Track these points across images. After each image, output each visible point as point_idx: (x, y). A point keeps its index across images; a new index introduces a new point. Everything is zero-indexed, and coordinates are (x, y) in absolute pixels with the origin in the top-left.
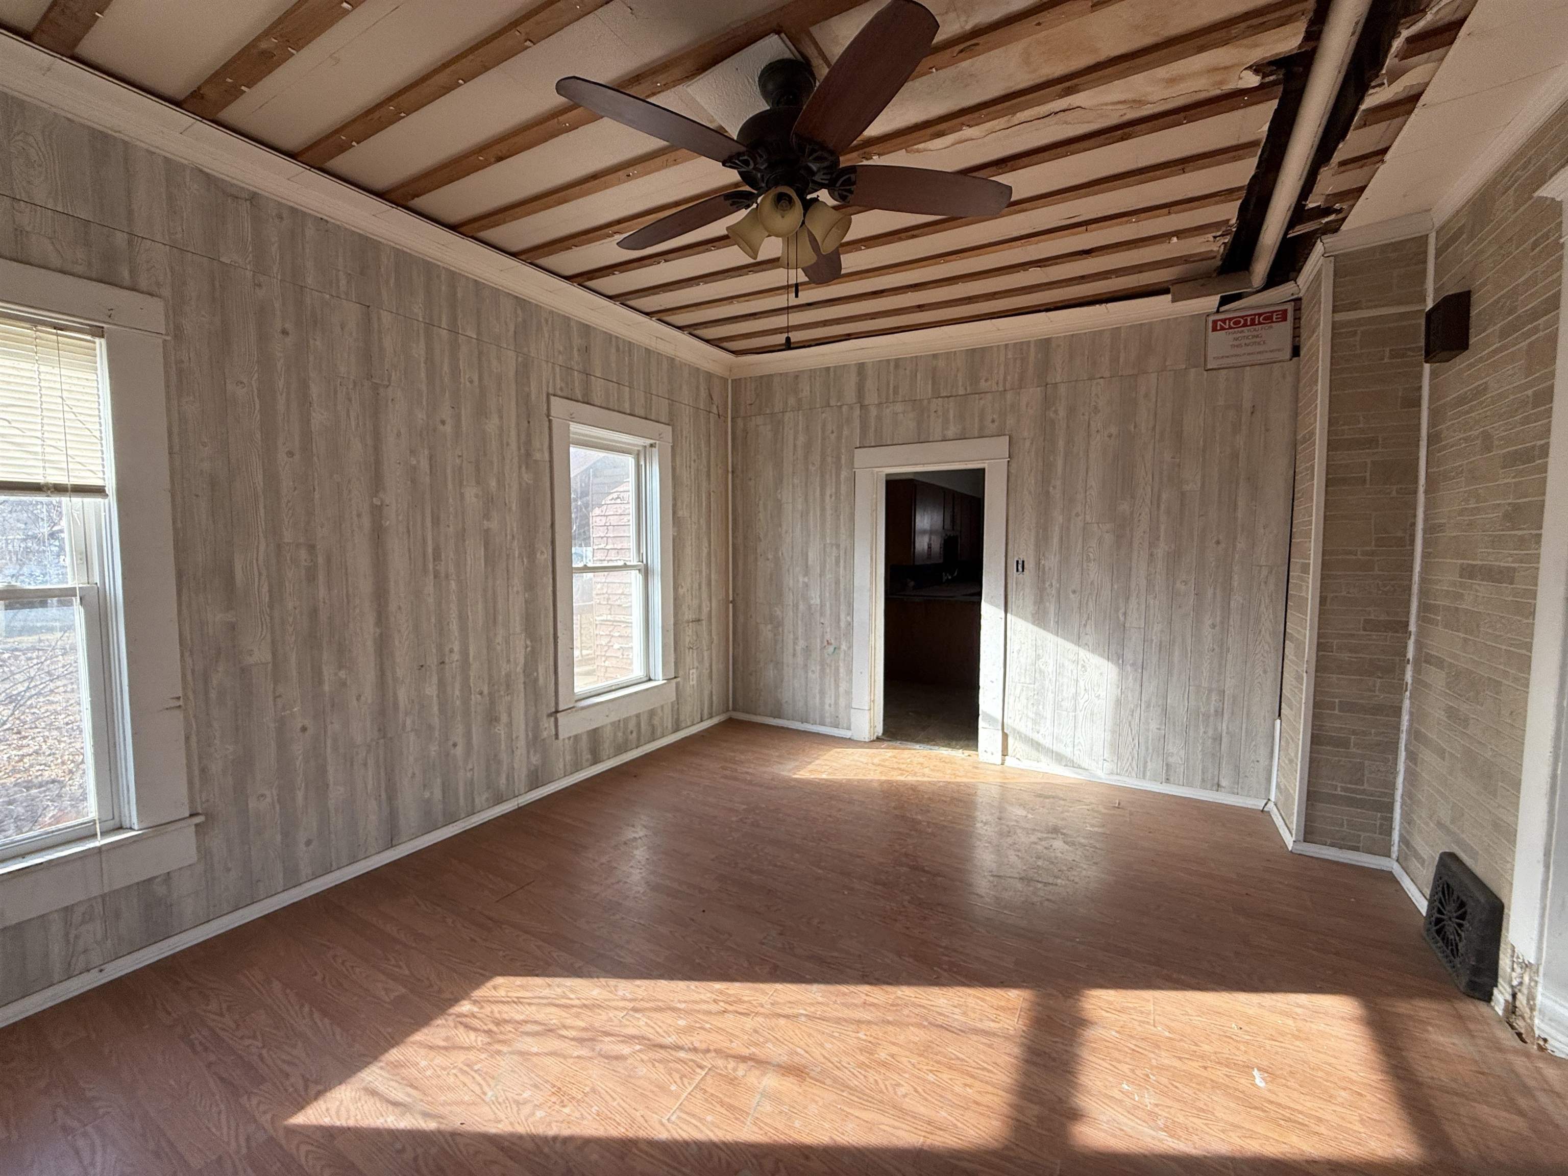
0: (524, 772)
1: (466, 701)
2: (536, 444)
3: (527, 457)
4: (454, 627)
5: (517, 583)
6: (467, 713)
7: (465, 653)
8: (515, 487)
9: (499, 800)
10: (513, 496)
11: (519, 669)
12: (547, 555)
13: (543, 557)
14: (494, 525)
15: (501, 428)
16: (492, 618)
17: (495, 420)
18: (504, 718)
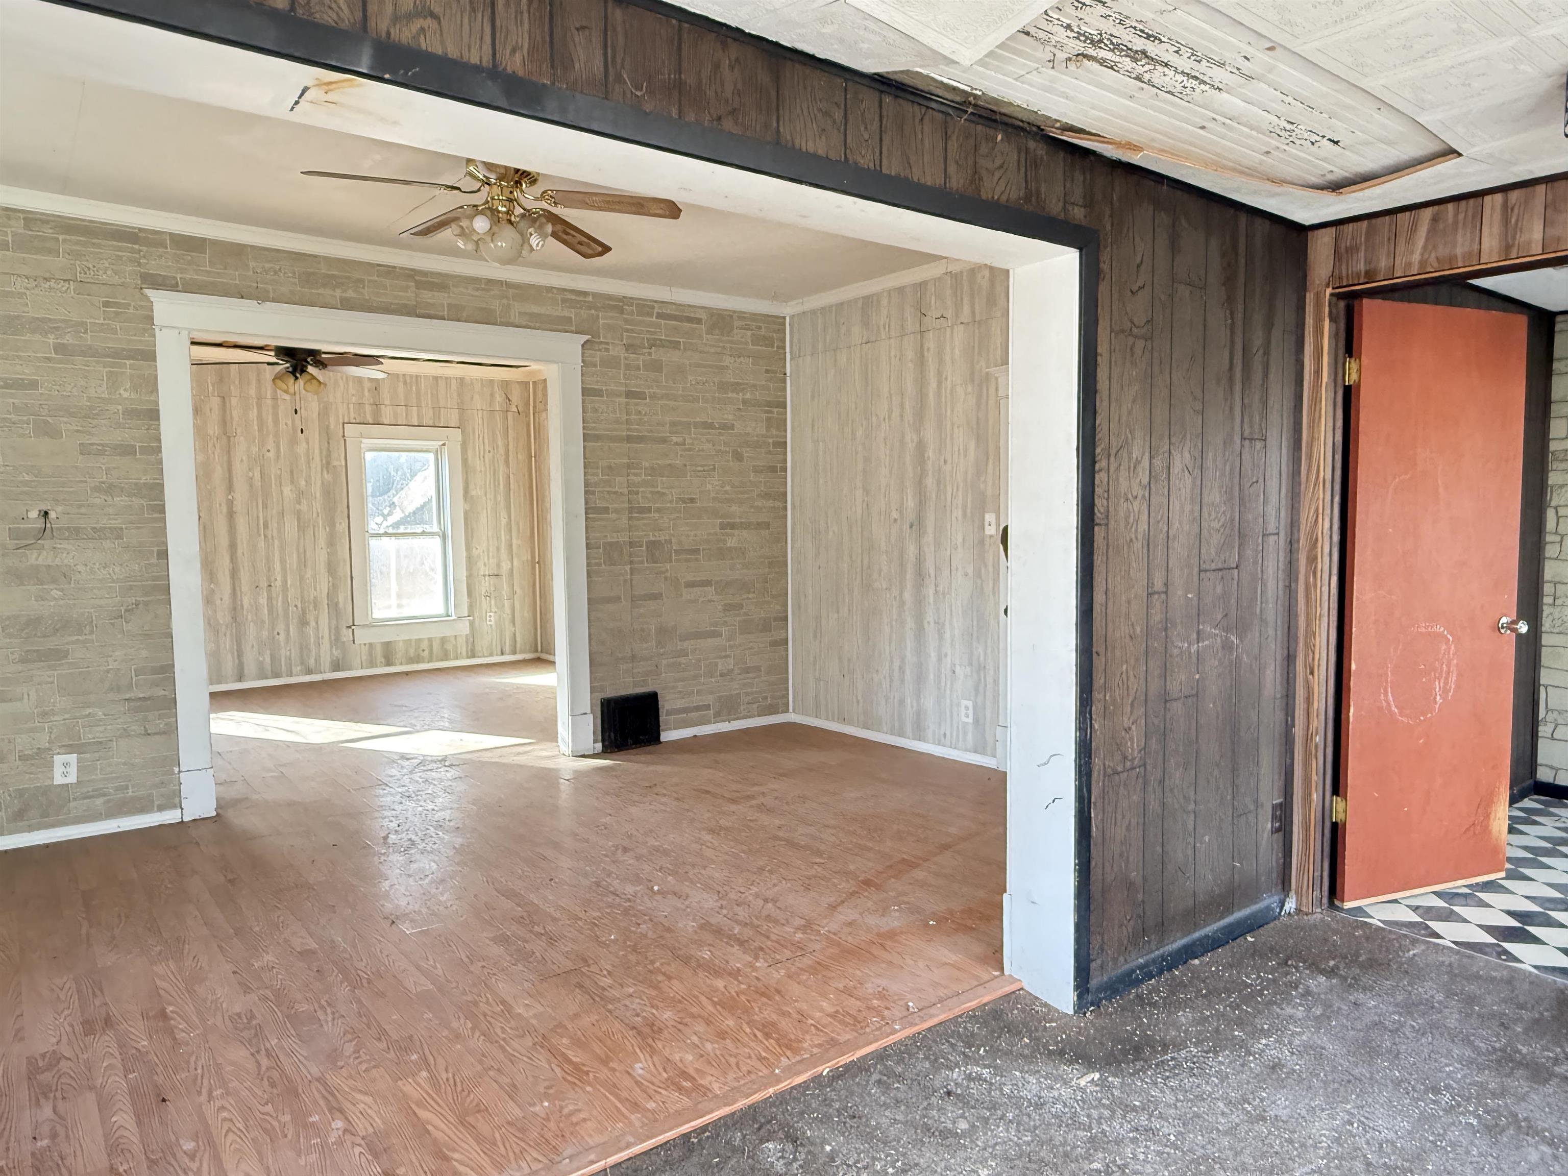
0: (329, 659)
1: (286, 611)
2: (335, 455)
3: (327, 465)
4: (278, 566)
5: (322, 542)
6: (286, 616)
7: (285, 581)
8: (319, 483)
9: (309, 672)
10: (317, 490)
11: (324, 595)
12: (345, 525)
13: (341, 527)
14: (304, 507)
15: (308, 450)
16: (303, 563)
17: (304, 445)
18: (313, 624)
